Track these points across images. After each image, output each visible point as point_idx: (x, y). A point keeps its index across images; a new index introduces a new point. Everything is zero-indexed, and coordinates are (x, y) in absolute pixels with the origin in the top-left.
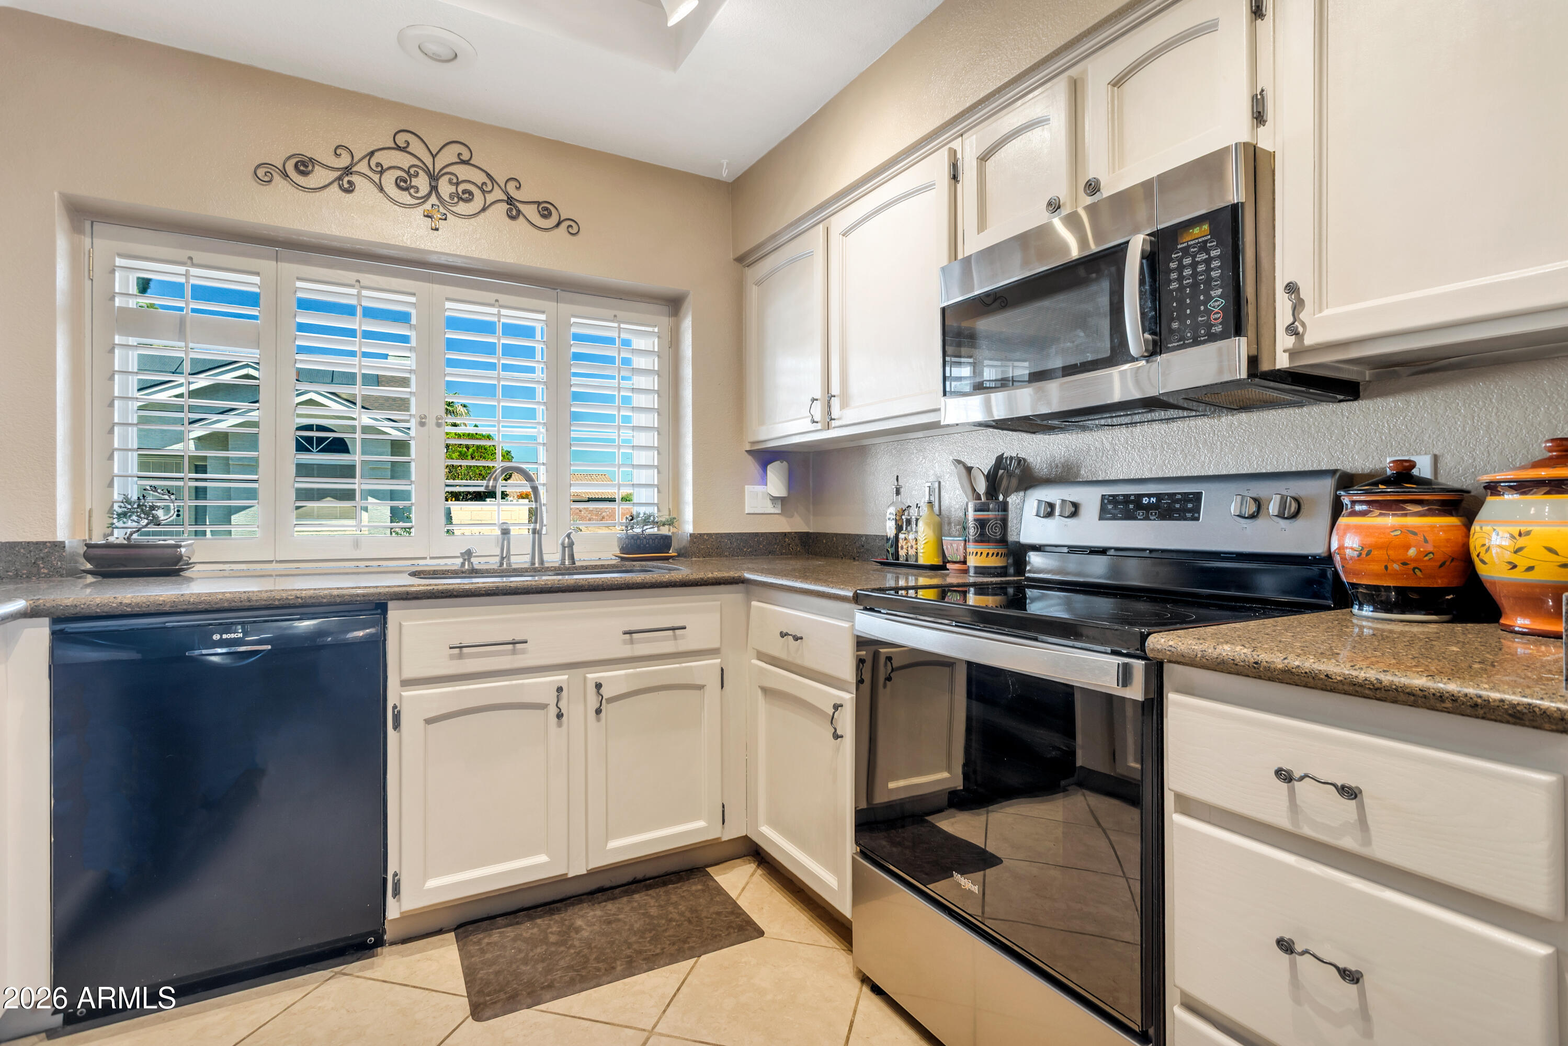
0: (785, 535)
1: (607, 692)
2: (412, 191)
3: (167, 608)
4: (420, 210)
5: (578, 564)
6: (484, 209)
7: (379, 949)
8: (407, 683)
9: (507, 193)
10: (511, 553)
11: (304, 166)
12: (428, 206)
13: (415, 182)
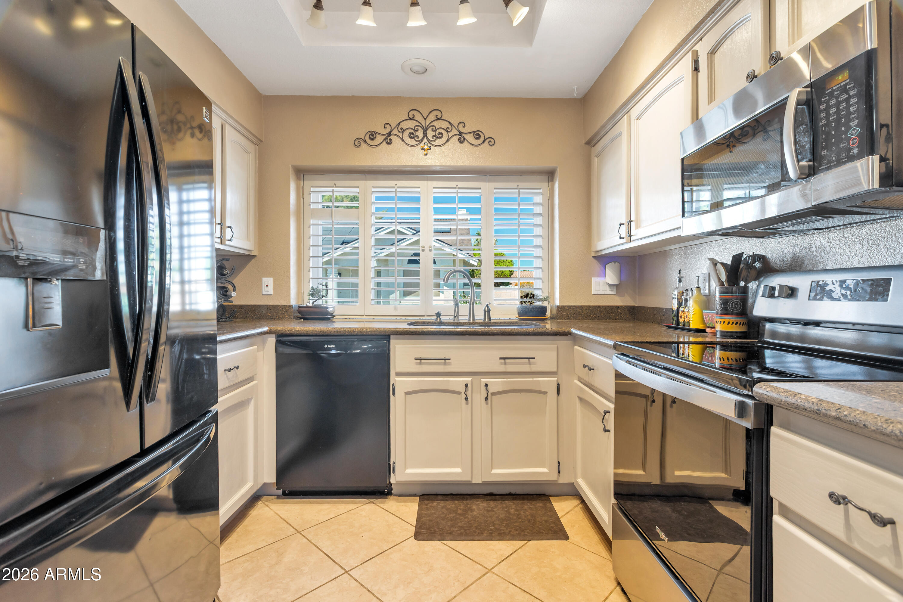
0: (618, 307)
1: (491, 389)
2: (416, 138)
3: (310, 333)
4: (419, 147)
5: (492, 321)
6: (448, 141)
7: (389, 496)
8: (398, 374)
9: (459, 131)
10: (459, 314)
11: (372, 136)
12: (422, 144)
13: (417, 133)
